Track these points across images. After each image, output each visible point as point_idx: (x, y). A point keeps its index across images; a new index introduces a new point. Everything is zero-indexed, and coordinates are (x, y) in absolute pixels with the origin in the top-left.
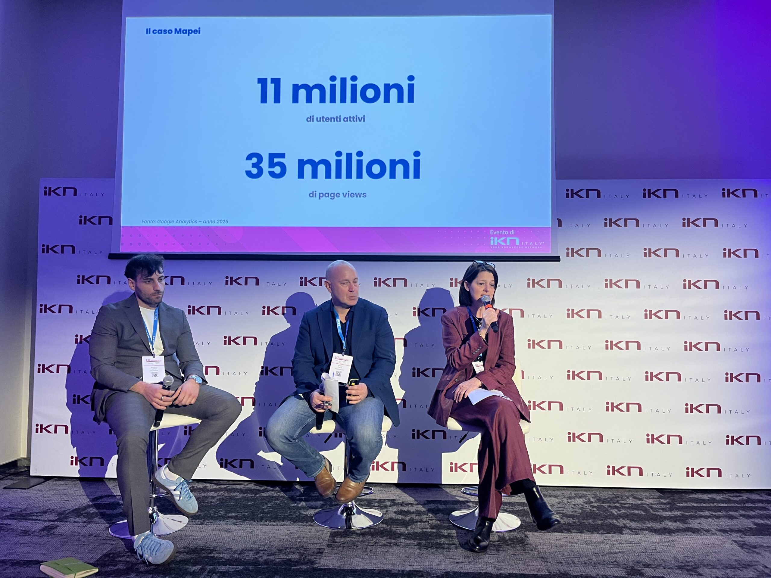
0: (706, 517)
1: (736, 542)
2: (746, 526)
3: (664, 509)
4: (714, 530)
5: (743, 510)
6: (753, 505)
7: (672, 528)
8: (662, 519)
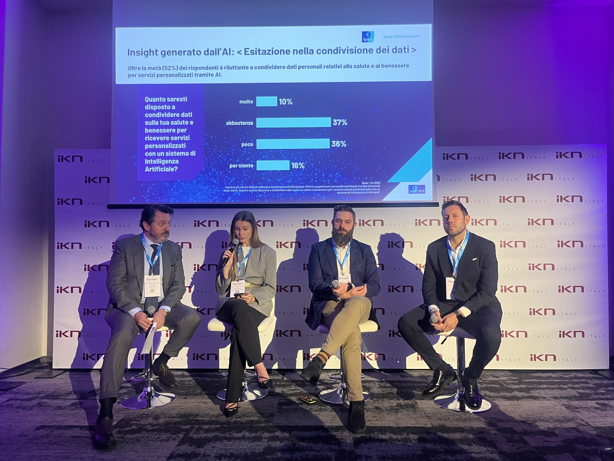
0: (544, 389)
1: (564, 405)
2: (572, 395)
3: (513, 384)
4: (549, 398)
5: (570, 384)
6: (578, 381)
7: (519, 396)
8: (513, 390)
